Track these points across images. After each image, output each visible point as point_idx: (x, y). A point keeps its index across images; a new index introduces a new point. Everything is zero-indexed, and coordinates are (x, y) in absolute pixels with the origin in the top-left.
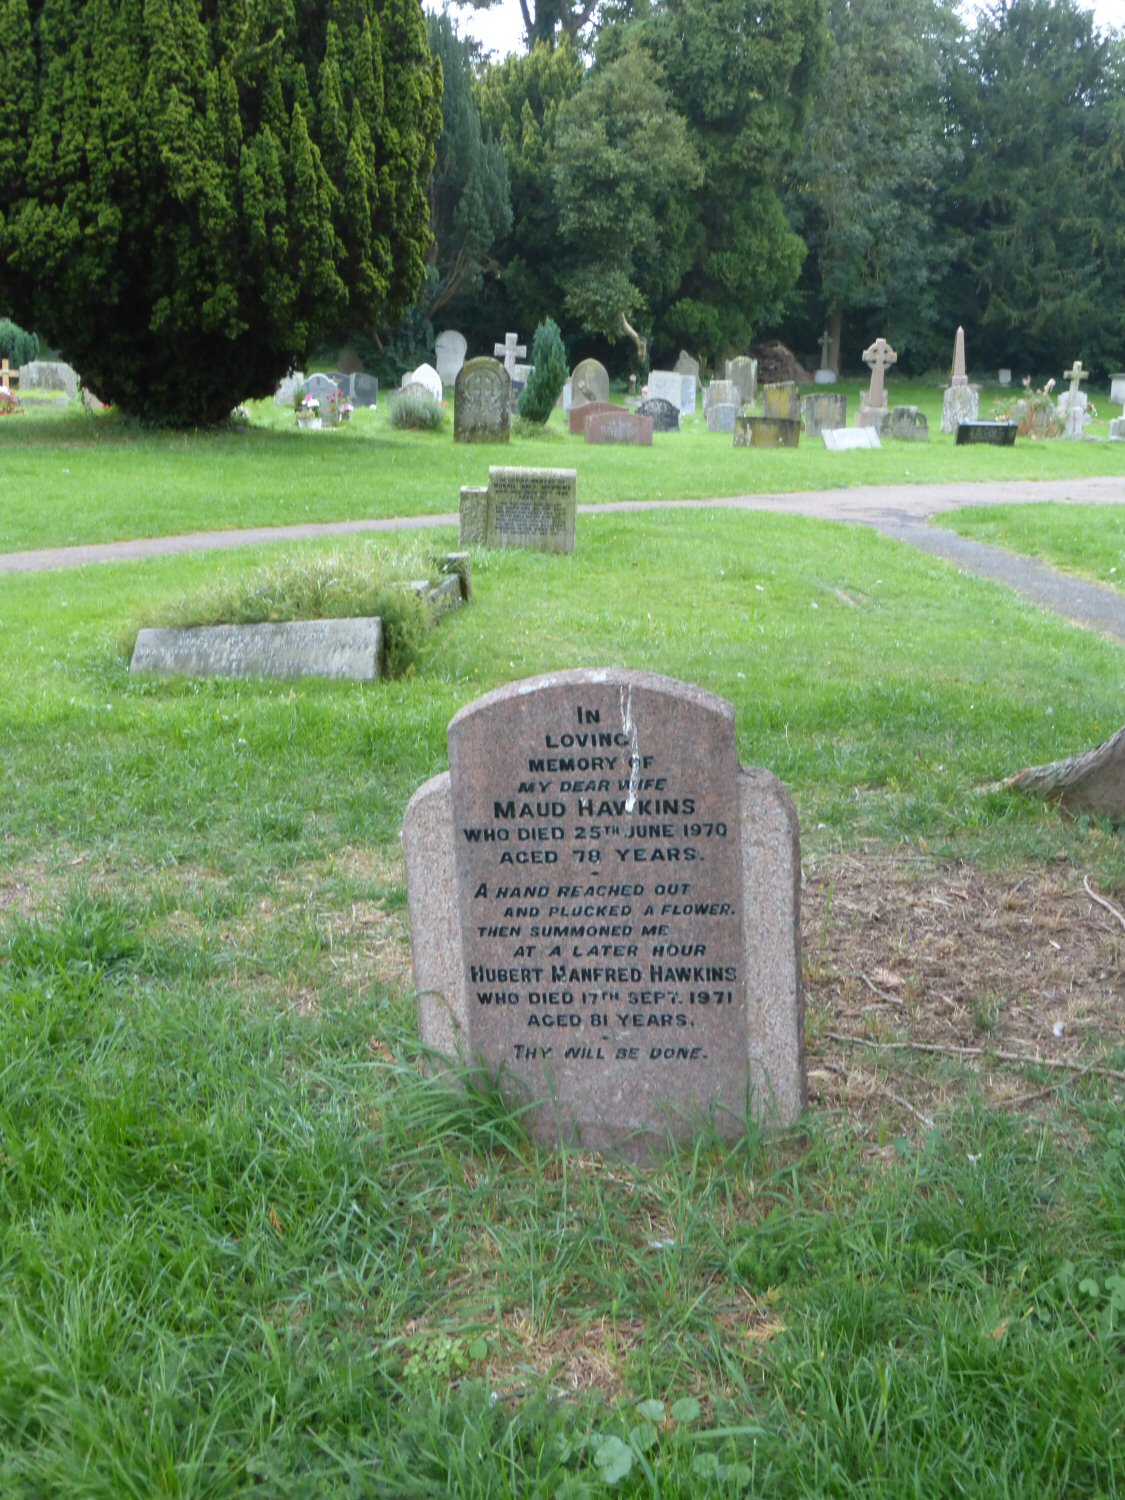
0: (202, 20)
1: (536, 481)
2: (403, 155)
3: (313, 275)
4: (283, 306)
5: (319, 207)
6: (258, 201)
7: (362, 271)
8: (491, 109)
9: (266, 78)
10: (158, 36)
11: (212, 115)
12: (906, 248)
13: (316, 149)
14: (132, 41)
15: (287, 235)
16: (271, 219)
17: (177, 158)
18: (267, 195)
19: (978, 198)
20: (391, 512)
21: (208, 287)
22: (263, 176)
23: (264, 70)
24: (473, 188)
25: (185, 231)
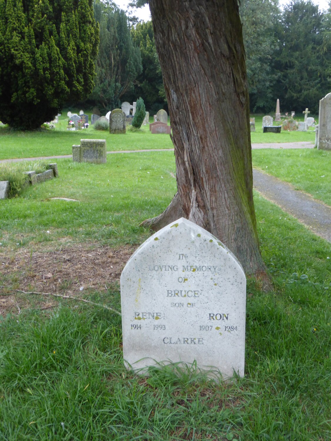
0: (24, 12)
1: (94, 143)
2: (85, 50)
3: (59, 85)
4: (50, 94)
5: (59, 66)
6: (40, 64)
7: (74, 84)
8: (137, 37)
9: (44, 29)
10: (10, 17)
11: (26, 40)
12: (263, 76)
13: (58, 49)
14: (3, 19)
15: (50, 74)
16: (45, 69)
17: (16, 52)
18: (44, 63)
19: (284, 61)
20: (69, 153)
21: (27, 89)
22: (42, 57)
23: (43, 26)
24: (130, 60)
25: (20, 73)
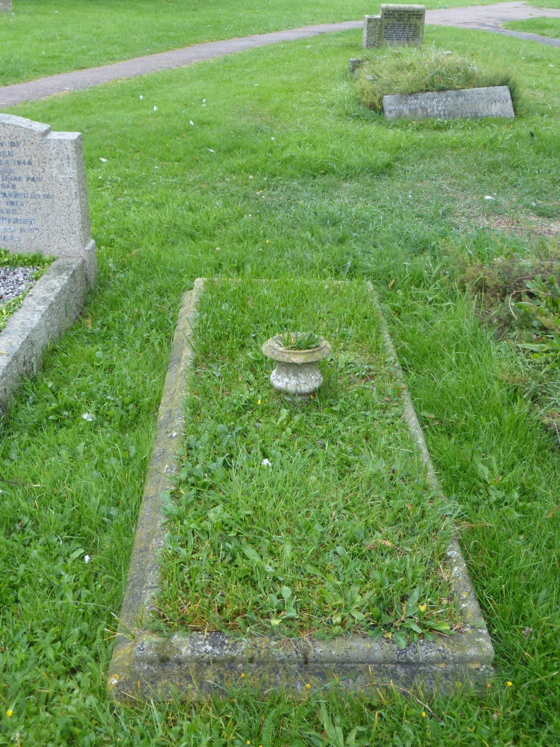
1: (406, 11)
